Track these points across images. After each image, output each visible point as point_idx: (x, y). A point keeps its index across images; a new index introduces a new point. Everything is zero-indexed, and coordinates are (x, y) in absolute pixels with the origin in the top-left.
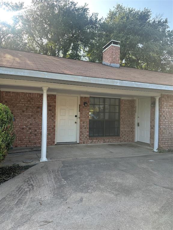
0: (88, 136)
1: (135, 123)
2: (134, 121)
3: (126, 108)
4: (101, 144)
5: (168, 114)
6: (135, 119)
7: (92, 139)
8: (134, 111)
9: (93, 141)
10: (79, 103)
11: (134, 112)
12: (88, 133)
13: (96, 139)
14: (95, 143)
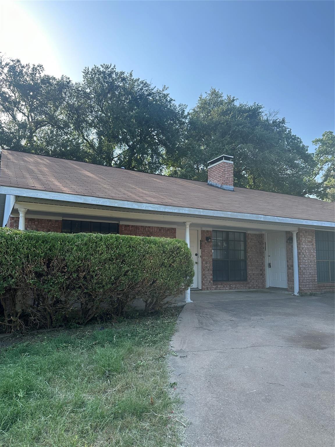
0: (211, 280)
1: (265, 264)
2: (264, 261)
3: (253, 244)
4: (227, 291)
5: (307, 251)
6: (265, 258)
7: (216, 284)
8: (264, 248)
9: (217, 287)
10: (200, 239)
11: (263, 250)
12: (212, 276)
13: (221, 285)
14: (220, 290)
